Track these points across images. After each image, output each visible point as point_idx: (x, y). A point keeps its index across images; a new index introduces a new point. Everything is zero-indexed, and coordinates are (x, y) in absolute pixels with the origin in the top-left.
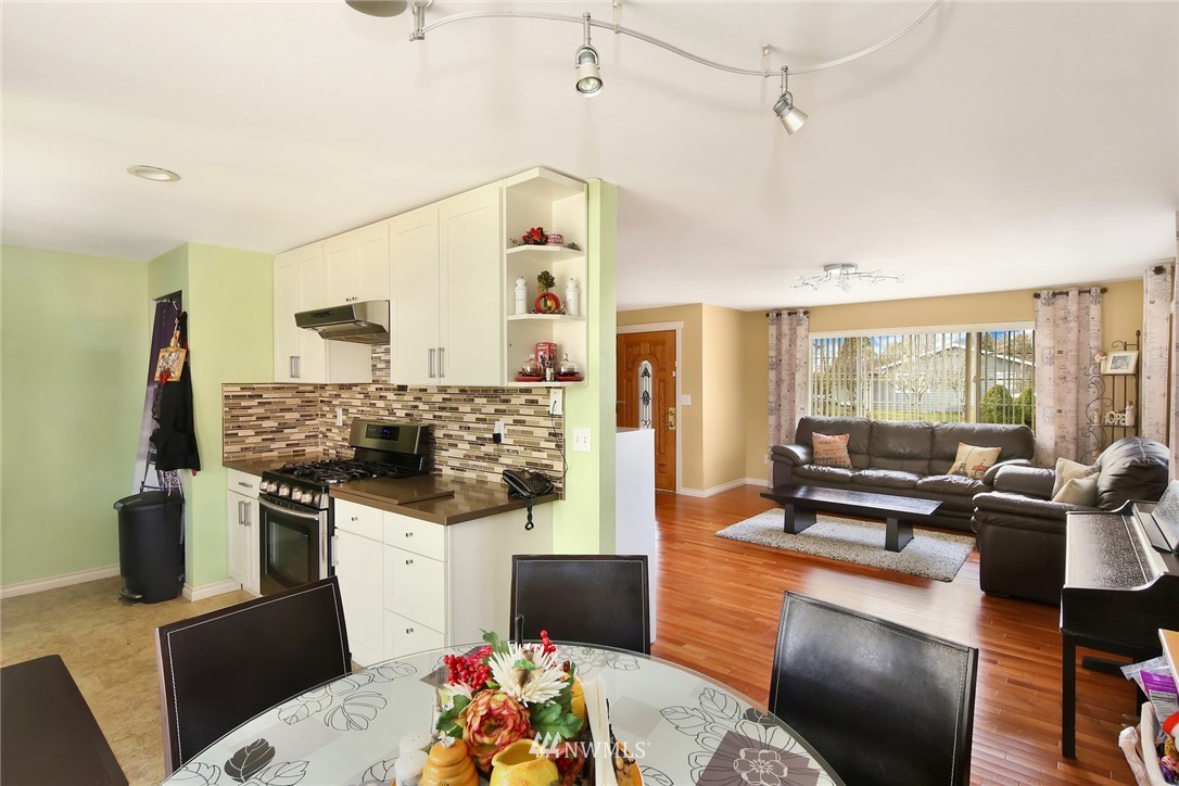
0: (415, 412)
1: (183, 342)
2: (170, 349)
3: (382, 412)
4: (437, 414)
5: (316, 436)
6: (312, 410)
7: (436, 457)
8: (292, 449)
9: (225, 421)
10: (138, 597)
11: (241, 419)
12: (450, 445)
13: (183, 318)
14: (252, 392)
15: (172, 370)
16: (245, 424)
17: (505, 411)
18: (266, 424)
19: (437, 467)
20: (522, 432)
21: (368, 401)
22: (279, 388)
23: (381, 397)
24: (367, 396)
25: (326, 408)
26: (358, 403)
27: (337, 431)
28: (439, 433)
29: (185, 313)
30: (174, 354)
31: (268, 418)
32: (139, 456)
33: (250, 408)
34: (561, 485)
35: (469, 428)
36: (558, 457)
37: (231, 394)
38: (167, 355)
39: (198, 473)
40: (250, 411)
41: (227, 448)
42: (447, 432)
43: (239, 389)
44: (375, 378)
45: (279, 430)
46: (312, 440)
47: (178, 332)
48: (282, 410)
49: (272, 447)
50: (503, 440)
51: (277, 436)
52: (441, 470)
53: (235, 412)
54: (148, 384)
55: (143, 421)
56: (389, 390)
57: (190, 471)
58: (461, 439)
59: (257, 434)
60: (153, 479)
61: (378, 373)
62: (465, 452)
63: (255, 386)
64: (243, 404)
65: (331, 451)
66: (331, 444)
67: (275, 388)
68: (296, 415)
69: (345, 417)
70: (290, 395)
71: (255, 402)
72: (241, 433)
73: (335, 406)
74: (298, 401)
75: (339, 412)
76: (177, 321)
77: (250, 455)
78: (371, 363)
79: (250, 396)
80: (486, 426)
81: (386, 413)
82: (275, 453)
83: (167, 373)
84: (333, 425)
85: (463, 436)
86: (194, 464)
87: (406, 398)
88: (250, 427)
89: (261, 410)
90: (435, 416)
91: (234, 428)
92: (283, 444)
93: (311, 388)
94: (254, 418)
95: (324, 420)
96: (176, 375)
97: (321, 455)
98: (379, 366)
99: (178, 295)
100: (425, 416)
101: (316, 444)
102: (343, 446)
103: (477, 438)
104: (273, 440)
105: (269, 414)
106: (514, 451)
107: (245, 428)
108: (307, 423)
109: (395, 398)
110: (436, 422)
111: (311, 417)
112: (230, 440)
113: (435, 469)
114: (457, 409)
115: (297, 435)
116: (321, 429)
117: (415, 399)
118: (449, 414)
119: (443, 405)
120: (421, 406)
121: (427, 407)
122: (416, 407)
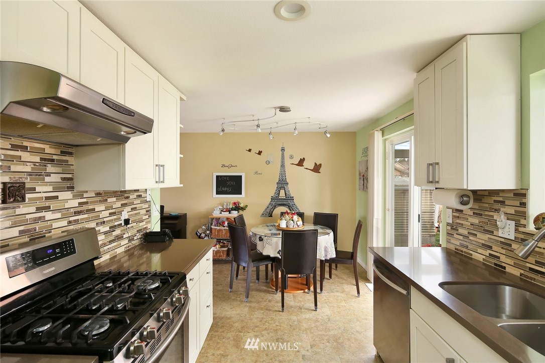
0: (38, 225)
4: (72, 219)
17: (126, 204)
35: (104, 222)
36: (149, 222)
58: (98, 233)
62: (101, 243)
80: (116, 217)
85: (99, 231)
87: (21, 211)
90: (70, 222)
100: (55, 225)
103: (109, 228)
110: (72, 227)
114: (94, 209)
117: (39, 209)
118: (86, 216)
119: (79, 209)
120: (49, 216)
121: (59, 215)
122: (40, 218)
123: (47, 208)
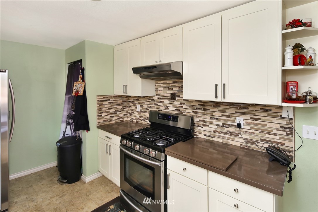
0: (181, 109)
1: (83, 80)
2: (79, 82)
3: (161, 108)
4: (194, 110)
5: (127, 114)
6: (125, 105)
7: (195, 130)
8: (119, 120)
9: (98, 110)
10: (65, 181)
11: (103, 109)
12: (203, 125)
13: (83, 70)
14: (107, 98)
15: (79, 91)
16: (104, 111)
17: (244, 113)
18: (111, 111)
19: (195, 134)
20: (257, 124)
21: (153, 103)
22: (115, 97)
23: (160, 101)
24: (153, 100)
25: (131, 104)
26: (148, 103)
27: (137, 113)
28: (196, 119)
29: (84, 68)
30: (80, 85)
31: (112, 108)
32: (62, 122)
33: (106, 105)
34: (292, 155)
35: (217, 119)
36: (290, 140)
37: (100, 100)
38: (77, 85)
39: (88, 131)
40: (106, 106)
41: (99, 121)
42: (201, 119)
43: (102, 97)
44: (157, 94)
45: (115, 113)
46: (126, 116)
47: (81, 76)
48: (116, 105)
49: (113, 119)
50: (242, 126)
51: (115, 115)
52: (198, 135)
53: (101, 107)
54: (66, 95)
55: (64, 109)
56: (166, 99)
57: (86, 131)
58: (212, 123)
59: (108, 114)
60: (69, 132)
61: (159, 92)
62: (214, 129)
63: (108, 96)
64: (104, 103)
65: (134, 121)
66: (134, 118)
67: (114, 97)
68: (121, 107)
69: (141, 108)
70: (119, 99)
71: (107, 103)
72: (103, 115)
73: (136, 103)
74: (121, 101)
75: (138, 106)
76: (81, 71)
77: (106, 123)
78: (155, 87)
79: (106, 100)
80: (229, 119)
81: (164, 108)
82: (114, 122)
83: (77, 92)
84: (135, 111)
85: (213, 122)
86: (87, 127)
87: (175, 103)
88: (106, 112)
89: (109, 106)
90: (193, 112)
91: (101, 113)
92: (117, 118)
93: (126, 97)
94: (107, 109)
95: (130, 108)
96: (81, 93)
97: (129, 122)
98: (159, 89)
99: (80, 61)
100: (187, 111)
101: (127, 117)
102: (140, 119)
103: (222, 124)
104: (113, 117)
105: (112, 107)
106: (251, 133)
107: (104, 113)
108: (124, 109)
109: (169, 102)
110: (194, 114)
111: (125, 107)
112: (99, 117)
113: (195, 135)
114: (209, 110)
115: (121, 114)
116: (129, 112)
117: (181, 103)
118: (203, 111)
119: (199, 107)
120: (184, 106)
121: (188, 107)
122: (181, 107)
123: (184, 104)
